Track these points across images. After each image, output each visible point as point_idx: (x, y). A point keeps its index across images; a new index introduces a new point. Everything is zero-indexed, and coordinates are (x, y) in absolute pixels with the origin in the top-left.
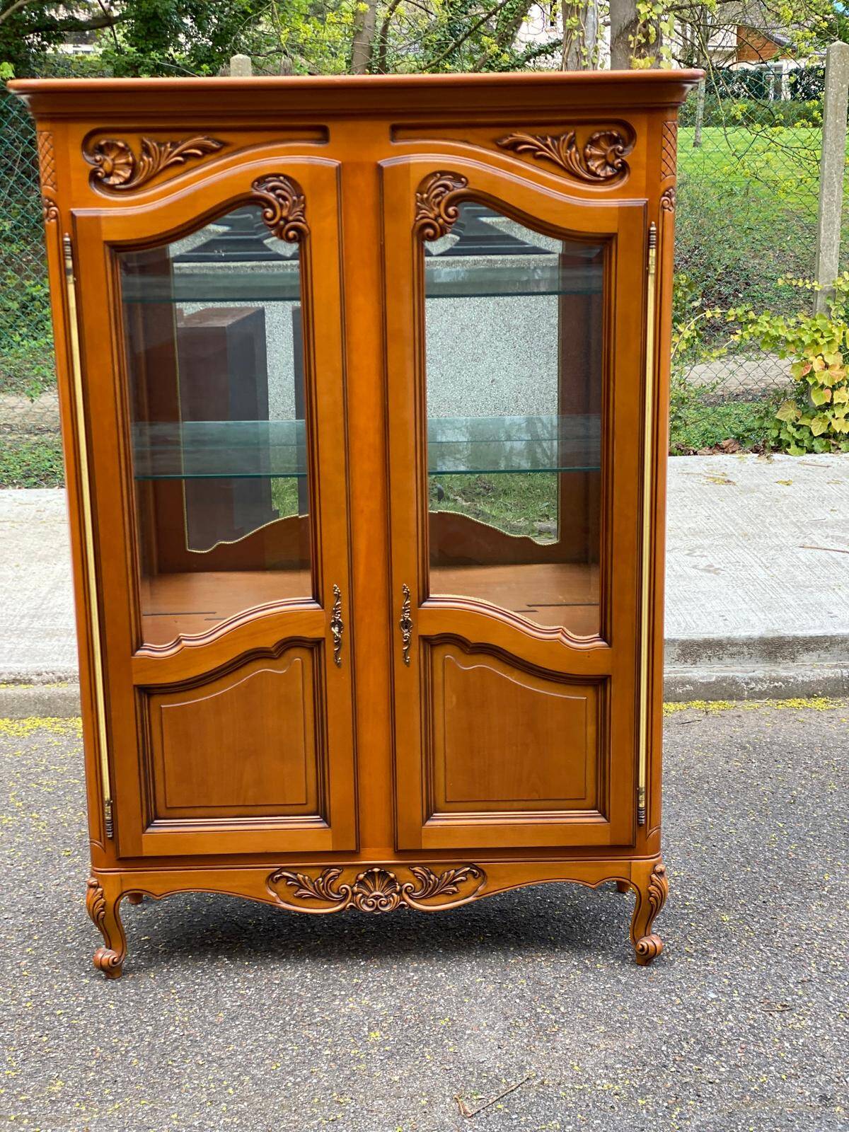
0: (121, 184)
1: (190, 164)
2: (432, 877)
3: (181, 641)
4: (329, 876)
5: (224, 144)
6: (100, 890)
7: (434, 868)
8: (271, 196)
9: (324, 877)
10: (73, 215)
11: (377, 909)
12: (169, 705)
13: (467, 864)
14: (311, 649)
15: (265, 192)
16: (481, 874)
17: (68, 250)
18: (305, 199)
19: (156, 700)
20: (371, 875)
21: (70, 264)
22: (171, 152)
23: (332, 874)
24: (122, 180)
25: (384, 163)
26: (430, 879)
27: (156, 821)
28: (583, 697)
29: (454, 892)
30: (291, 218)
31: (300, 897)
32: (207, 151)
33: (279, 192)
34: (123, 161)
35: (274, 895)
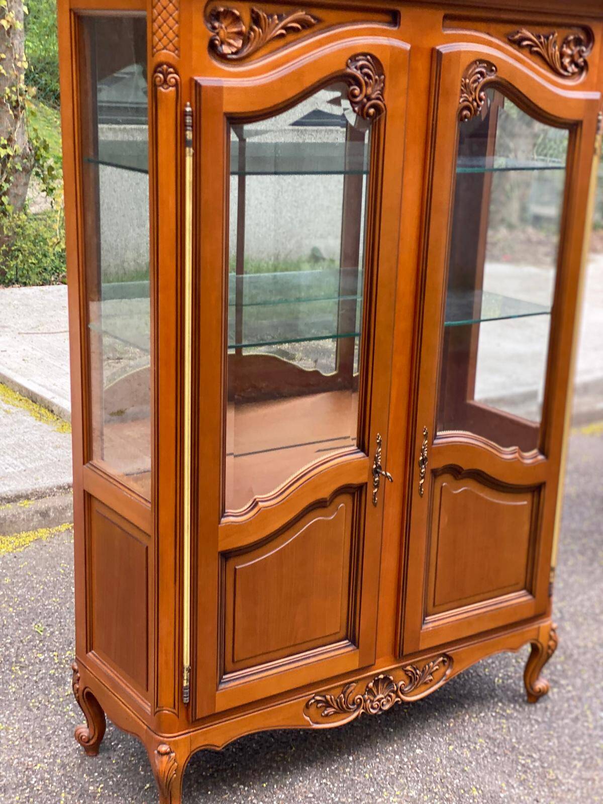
0: (233, 53)
1: (290, 37)
2: (418, 672)
3: (257, 503)
4: (349, 691)
5: (319, 20)
6: (173, 755)
7: (418, 665)
8: (358, 73)
9: (344, 693)
10: (197, 85)
11: (381, 709)
12: (242, 565)
13: (440, 656)
14: (353, 494)
15: (355, 70)
16: (449, 660)
17: (189, 120)
18: (384, 79)
19: (231, 563)
20: (376, 683)
21: (189, 135)
22: (277, 24)
23: (352, 688)
24: (234, 50)
25: (444, 48)
26: (417, 674)
27: (224, 677)
28: (523, 502)
29: (431, 680)
30: (373, 96)
31: (327, 715)
32: (306, 25)
33: (366, 70)
34: (235, 30)
35: (308, 718)
